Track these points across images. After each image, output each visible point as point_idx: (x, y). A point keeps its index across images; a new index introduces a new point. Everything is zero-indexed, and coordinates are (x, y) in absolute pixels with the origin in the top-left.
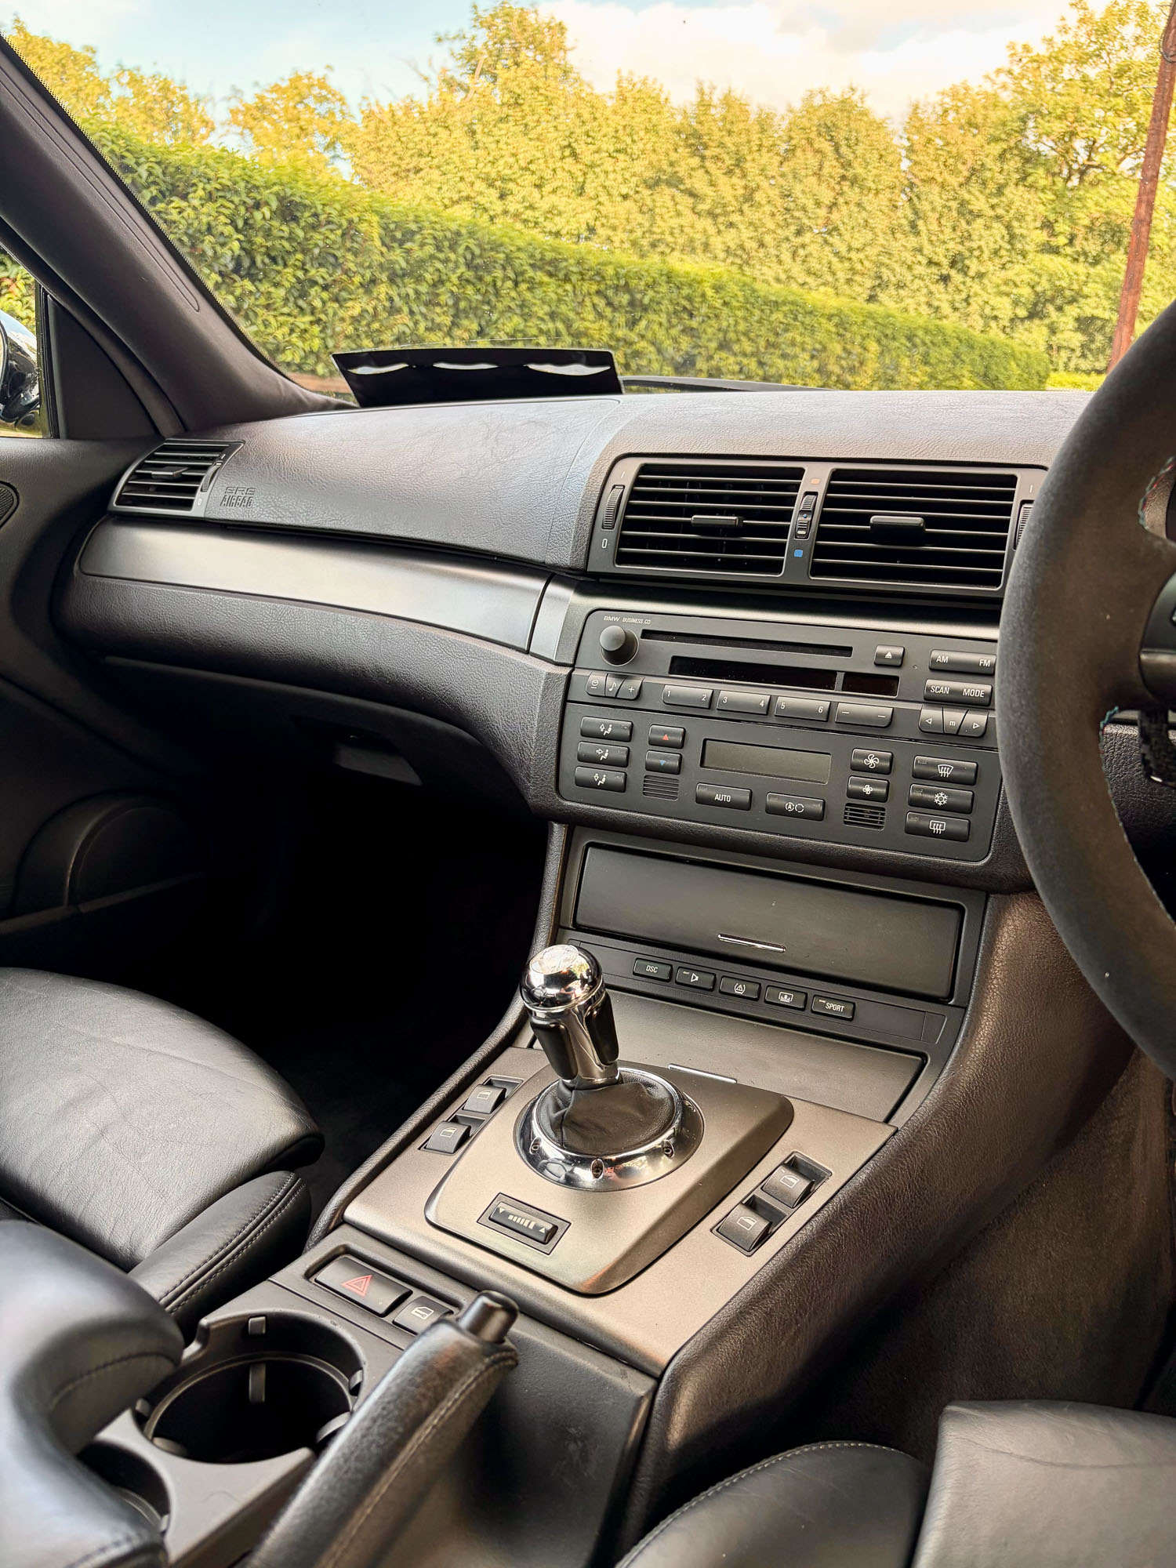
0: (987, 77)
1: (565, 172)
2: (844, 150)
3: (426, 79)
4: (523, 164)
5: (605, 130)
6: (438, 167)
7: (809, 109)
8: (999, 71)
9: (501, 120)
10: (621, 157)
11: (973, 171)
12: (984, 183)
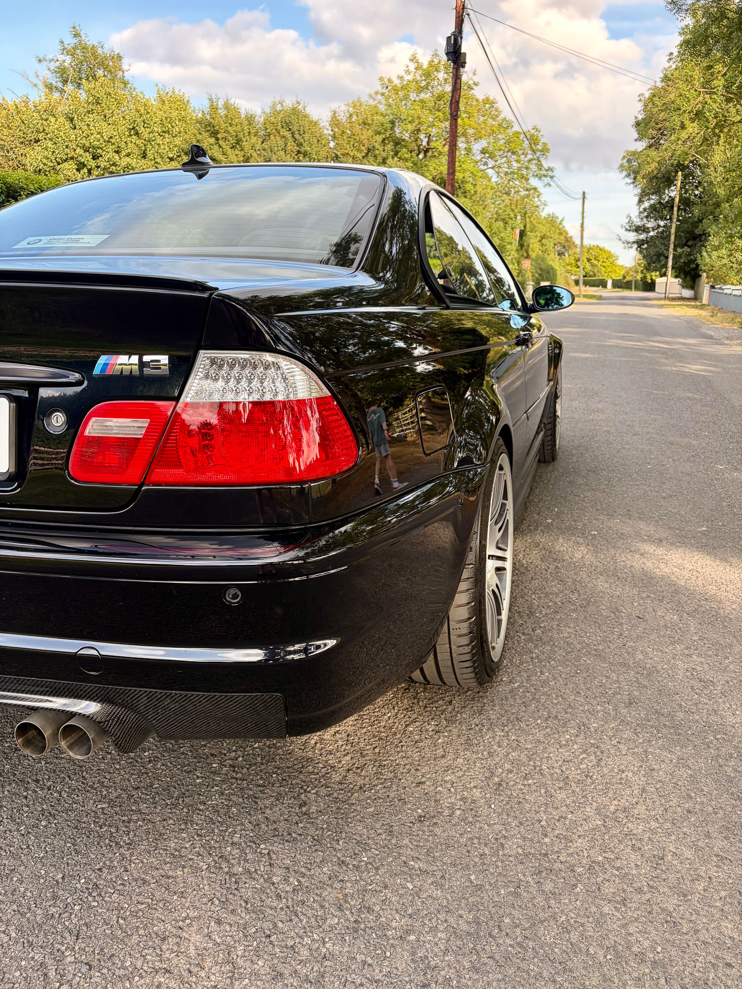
0: (370, 96)
1: (132, 145)
2: (297, 136)
3: (35, 85)
4: (107, 139)
5: (155, 120)
6: (51, 140)
7: (275, 113)
8: (377, 93)
9: (89, 112)
10: (167, 135)
11: (369, 150)
12: (375, 156)
